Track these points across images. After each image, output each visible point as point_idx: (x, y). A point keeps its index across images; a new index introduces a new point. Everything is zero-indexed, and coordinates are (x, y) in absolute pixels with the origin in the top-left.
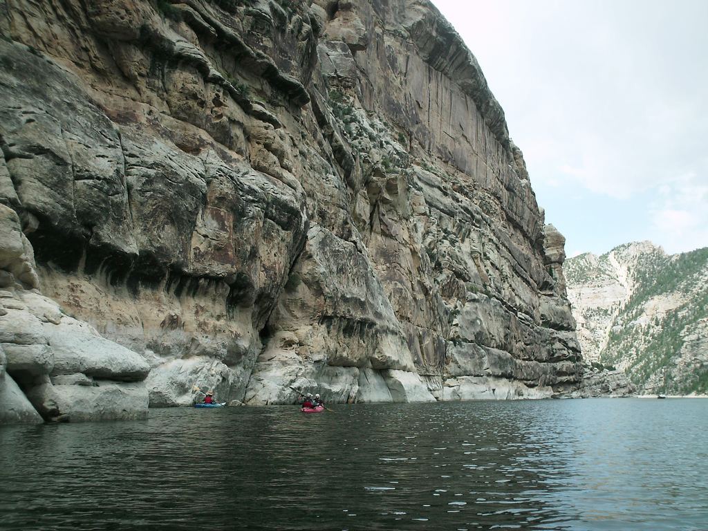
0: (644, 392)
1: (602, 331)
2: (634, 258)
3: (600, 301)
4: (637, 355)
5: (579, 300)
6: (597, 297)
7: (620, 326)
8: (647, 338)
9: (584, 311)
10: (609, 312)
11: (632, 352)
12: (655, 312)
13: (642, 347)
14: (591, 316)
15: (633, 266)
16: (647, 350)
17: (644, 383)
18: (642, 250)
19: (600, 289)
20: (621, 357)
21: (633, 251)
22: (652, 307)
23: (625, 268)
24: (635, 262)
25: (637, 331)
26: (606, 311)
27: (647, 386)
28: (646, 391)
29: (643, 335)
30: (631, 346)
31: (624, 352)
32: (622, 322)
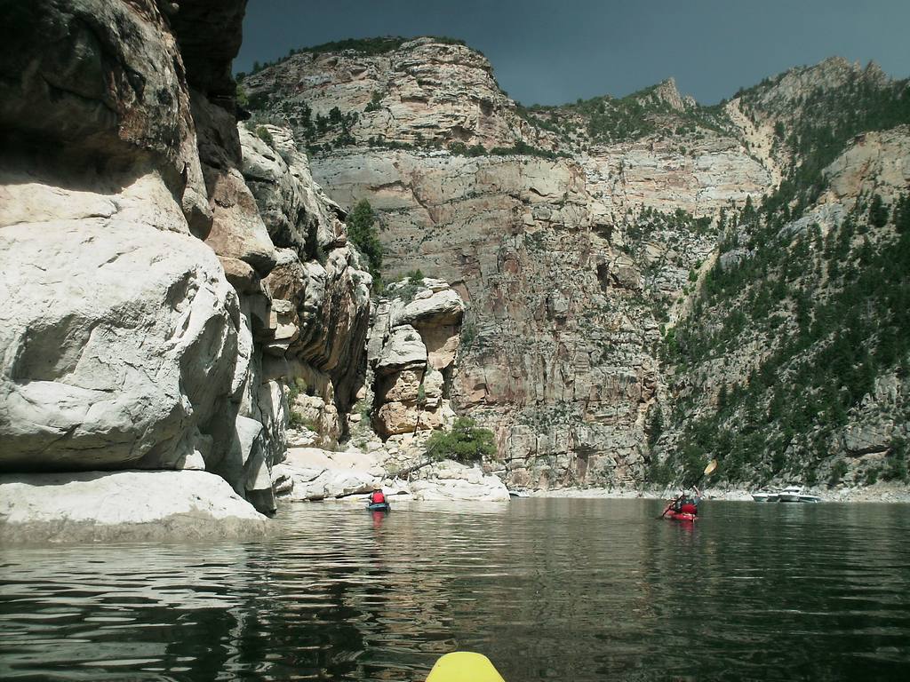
0: (841, 470)
1: (683, 274)
2: (794, 103)
3: (685, 195)
4: (803, 320)
5: (619, 186)
6: (677, 182)
7: (741, 251)
8: (842, 265)
9: (630, 218)
10: (714, 225)
11: (782, 313)
12: (868, 186)
13: (823, 294)
14: (650, 228)
15: (791, 122)
16: (847, 299)
17: (839, 421)
18: (819, 82)
19: (688, 160)
20: (738, 331)
21: (790, 89)
22: (859, 167)
23: (768, 128)
24: (798, 112)
25: (801, 250)
26: (704, 223)
27: (855, 435)
28: (853, 462)
29: (826, 257)
30: (780, 293)
31: (748, 317)
32: (748, 238)
